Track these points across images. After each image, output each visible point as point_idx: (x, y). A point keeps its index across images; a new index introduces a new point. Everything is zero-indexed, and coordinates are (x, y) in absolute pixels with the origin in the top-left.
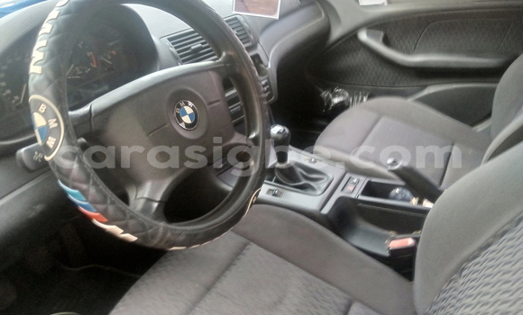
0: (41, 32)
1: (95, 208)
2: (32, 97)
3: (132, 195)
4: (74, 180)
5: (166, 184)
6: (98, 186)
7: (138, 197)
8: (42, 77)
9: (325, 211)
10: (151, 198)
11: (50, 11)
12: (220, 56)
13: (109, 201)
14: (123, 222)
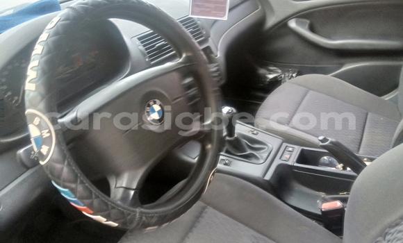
0: (34, 53)
1: (83, 202)
2: (28, 111)
3: (112, 183)
4: (64, 181)
5: (140, 173)
6: (84, 183)
7: (118, 185)
8: (36, 93)
9: (268, 177)
10: (128, 187)
11: (41, 33)
12: (181, 56)
13: (94, 196)
14: (106, 213)
